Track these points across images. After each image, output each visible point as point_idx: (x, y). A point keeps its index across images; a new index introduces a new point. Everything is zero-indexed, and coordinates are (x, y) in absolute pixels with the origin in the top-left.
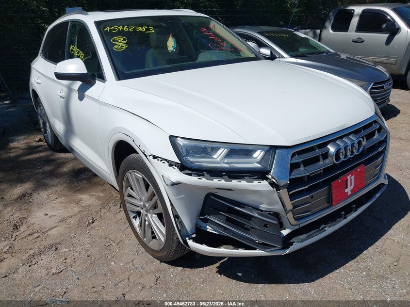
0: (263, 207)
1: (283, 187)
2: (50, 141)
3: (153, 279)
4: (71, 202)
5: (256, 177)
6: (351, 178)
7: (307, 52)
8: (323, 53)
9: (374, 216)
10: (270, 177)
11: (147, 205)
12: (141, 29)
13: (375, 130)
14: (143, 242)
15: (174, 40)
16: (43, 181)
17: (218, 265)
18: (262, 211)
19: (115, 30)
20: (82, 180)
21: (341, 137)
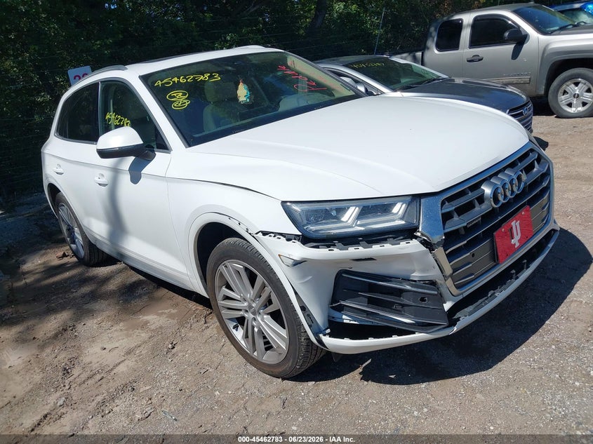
0: (416, 275)
1: (438, 244)
2: (82, 253)
3: (279, 402)
4: (135, 327)
5: (402, 237)
6: (515, 224)
7: (414, 82)
8: (434, 80)
9: (548, 278)
10: (419, 234)
11: (254, 305)
12: (202, 78)
13: (534, 161)
14: (254, 358)
15: (246, 87)
16: (86, 307)
17: (360, 370)
18: (415, 281)
19: (169, 83)
20: (140, 296)
21: (496, 174)
